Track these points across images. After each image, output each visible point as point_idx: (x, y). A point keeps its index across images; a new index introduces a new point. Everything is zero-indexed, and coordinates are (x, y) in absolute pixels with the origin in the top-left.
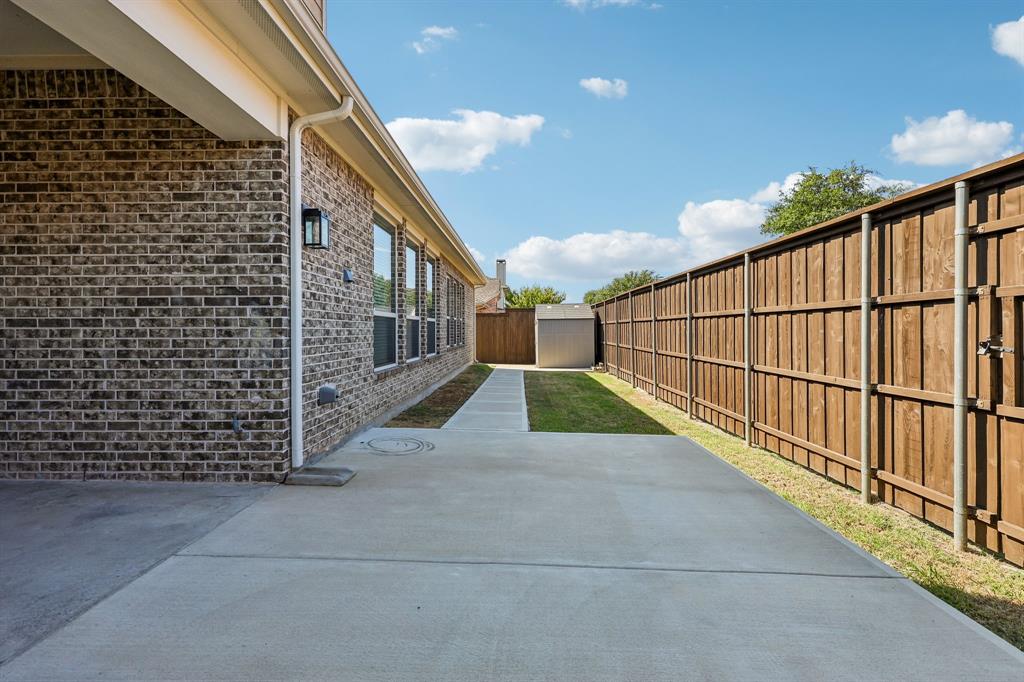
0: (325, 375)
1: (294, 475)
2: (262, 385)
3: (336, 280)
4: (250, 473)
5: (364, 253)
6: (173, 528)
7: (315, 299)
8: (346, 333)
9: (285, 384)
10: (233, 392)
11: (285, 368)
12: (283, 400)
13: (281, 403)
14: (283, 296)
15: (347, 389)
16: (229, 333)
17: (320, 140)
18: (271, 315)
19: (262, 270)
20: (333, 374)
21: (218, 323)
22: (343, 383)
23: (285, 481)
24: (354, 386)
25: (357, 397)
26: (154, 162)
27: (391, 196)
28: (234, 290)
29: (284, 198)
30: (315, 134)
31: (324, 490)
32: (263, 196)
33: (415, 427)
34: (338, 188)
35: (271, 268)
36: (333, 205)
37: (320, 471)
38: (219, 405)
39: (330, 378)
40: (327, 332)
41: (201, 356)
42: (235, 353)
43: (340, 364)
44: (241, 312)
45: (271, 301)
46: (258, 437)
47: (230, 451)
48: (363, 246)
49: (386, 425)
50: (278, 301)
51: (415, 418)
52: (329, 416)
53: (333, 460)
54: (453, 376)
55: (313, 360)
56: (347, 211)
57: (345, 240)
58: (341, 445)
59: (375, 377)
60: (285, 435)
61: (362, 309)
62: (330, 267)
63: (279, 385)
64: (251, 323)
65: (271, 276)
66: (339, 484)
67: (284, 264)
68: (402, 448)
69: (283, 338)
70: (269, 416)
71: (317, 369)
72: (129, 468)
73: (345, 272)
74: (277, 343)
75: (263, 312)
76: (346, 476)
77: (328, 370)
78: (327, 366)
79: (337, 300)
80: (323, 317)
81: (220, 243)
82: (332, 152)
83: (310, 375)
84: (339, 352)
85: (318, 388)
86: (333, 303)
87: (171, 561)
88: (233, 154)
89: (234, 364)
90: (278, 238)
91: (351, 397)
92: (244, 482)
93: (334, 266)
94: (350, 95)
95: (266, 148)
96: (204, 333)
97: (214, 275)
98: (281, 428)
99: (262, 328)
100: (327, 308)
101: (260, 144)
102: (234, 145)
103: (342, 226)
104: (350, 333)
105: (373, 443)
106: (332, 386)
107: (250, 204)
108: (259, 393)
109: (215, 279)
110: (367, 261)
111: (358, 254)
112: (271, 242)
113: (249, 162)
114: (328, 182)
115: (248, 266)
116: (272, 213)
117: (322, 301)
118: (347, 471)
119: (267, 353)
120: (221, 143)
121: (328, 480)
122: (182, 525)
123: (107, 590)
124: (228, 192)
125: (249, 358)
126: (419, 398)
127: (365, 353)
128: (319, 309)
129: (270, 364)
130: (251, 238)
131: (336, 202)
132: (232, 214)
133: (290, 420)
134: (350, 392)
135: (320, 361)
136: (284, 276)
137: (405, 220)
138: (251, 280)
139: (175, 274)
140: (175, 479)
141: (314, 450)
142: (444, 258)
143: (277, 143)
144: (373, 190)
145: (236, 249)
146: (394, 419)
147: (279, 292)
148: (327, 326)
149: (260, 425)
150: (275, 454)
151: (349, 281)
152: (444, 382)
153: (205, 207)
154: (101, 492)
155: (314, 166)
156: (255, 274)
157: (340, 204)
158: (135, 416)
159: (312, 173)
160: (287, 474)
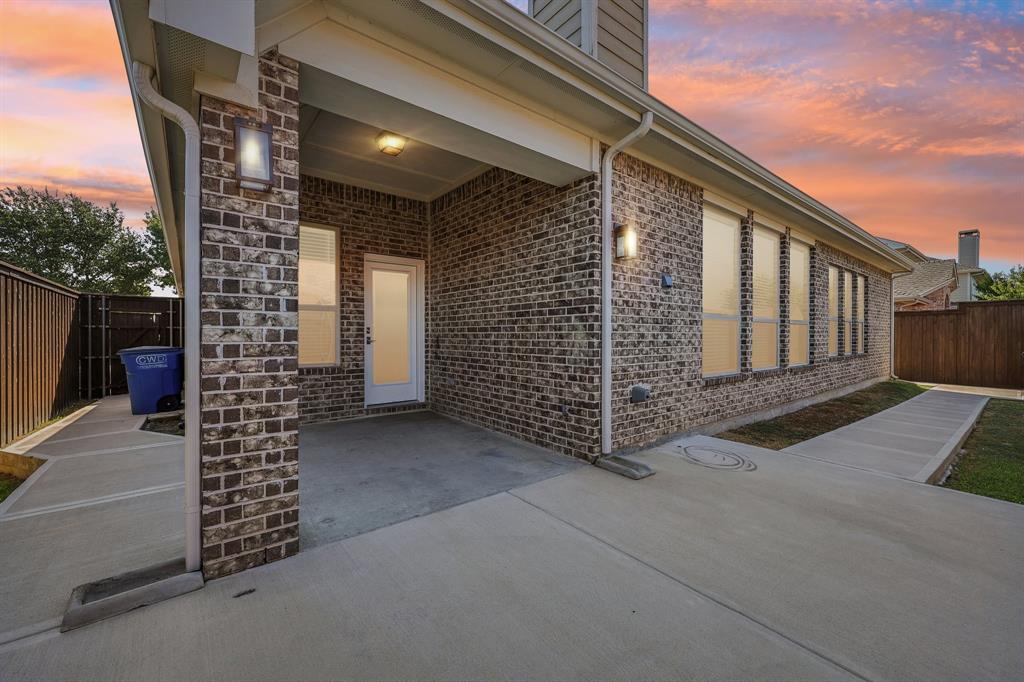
0: (639, 375)
1: (602, 460)
2: (581, 379)
3: (652, 286)
4: (573, 450)
5: (690, 256)
6: (516, 474)
7: (628, 306)
8: (665, 337)
9: (596, 380)
10: (563, 383)
11: (596, 366)
12: (595, 393)
13: (593, 395)
14: (595, 305)
15: (665, 390)
16: (561, 337)
17: (635, 160)
18: (587, 321)
19: (581, 284)
20: (648, 375)
21: (555, 328)
22: (661, 384)
23: (595, 463)
24: (674, 389)
25: (678, 400)
26: (524, 215)
27: (727, 191)
28: (564, 303)
29: (597, 222)
30: (629, 157)
31: (620, 479)
32: (583, 224)
33: (752, 444)
34: (657, 199)
35: (587, 282)
36: (650, 217)
37: (625, 462)
38: (555, 392)
39: (645, 379)
40: (642, 336)
41: (546, 353)
42: (564, 352)
43: (657, 366)
44: (568, 320)
45: (587, 309)
46: (578, 421)
47: (561, 429)
48: (686, 250)
49: (719, 436)
50: (591, 309)
51: (757, 435)
52: (644, 414)
53: (643, 456)
54: (841, 394)
55: (626, 361)
56: (667, 218)
57: (664, 247)
58: (657, 444)
59: (703, 383)
60: (597, 424)
61: (686, 313)
62: (646, 275)
63: (591, 380)
64: (574, 328)
65: (587, 289)
66: (634, 478)
67: (597, 277)
68: (718, 460)
69: (595, 340)
70: (586, 405)
71: (630, 369)
72: (513, 428)
73: (663, 278)
74: (591, 345)
75: (582, 319)
76: (644, 473)
77: (641, 371)
78: (642, 368)
79: (654, 305)
80: (637, 322)
81: (557, 267)
82: (648, 167)
83: (621, 376)
84: (656, 354)
85: (631, 387)
86: (649, 308)
87: (504, 494)
88: (564, 196)
89: (564, 361)
90: (592, 257)
91: (671, 400)
92: (569, 456)
93: (650, 274)
94: (648, 110)
95: (585, 184)
96: (548, 336)
97: (554, 291)
98: (593, 417)
99: (581, 333)
100: (642, 313)
101: (581, 181)
102: (566, 188)
103: (662, 234)
104: (670, 337)
105: (691, 451)
106: (647, 387)
107: (574, 233)
108: (579, 386)
109: (554, 295)
110: (692, 265)
111: (681, 258)
112: (587, 261)
113: (574, 198)
114: (644, 197)
115: (573, 283)
116: (588, 236)
117: (636, 307)
118: (646, 468)
119: (584, 352)
120: (559, 190)
121: (625, 471)
122: (522, 474)
123: (468, 499)
124: (561, 226)
125: (573, 357)
126: (774, 413)
127: (688, 357)
128: (633, 315)
129: (585, 362)
130: (575, 260)
131: (653, 212)
132: (563, 243)
133: (601, 412)
134: (670, 394)
135: (633, 362)
136: (596, 288)
137: (751, 212)
138: (574, 293)
139: (534, 294)
140: (531, 442)
141: (626, 443)
142: (822, 244)
143: (592, 177)
144: (702, 190)
145: (566, 270)
146: (730, 431)
147: (593, 301)
148: (642, 330)
149: (579, 411)
150: (588, 438)
151: (669, 287)
152: (822, 399)
153: (549, 241)
154: (497, 440)
155: (627, 186)
156: (576, 289)
157: (658, 214)
158: (515, 393)
159: (626, 193)
160: (597, 457)
